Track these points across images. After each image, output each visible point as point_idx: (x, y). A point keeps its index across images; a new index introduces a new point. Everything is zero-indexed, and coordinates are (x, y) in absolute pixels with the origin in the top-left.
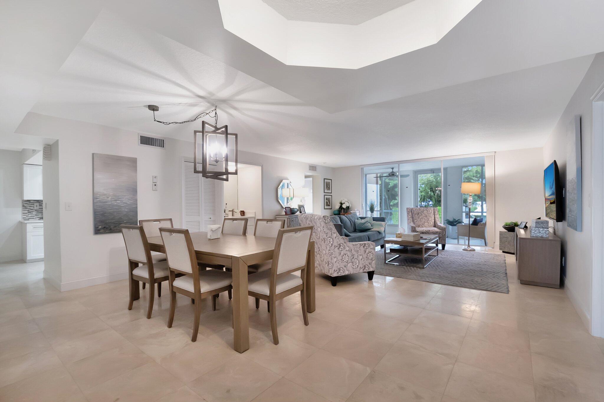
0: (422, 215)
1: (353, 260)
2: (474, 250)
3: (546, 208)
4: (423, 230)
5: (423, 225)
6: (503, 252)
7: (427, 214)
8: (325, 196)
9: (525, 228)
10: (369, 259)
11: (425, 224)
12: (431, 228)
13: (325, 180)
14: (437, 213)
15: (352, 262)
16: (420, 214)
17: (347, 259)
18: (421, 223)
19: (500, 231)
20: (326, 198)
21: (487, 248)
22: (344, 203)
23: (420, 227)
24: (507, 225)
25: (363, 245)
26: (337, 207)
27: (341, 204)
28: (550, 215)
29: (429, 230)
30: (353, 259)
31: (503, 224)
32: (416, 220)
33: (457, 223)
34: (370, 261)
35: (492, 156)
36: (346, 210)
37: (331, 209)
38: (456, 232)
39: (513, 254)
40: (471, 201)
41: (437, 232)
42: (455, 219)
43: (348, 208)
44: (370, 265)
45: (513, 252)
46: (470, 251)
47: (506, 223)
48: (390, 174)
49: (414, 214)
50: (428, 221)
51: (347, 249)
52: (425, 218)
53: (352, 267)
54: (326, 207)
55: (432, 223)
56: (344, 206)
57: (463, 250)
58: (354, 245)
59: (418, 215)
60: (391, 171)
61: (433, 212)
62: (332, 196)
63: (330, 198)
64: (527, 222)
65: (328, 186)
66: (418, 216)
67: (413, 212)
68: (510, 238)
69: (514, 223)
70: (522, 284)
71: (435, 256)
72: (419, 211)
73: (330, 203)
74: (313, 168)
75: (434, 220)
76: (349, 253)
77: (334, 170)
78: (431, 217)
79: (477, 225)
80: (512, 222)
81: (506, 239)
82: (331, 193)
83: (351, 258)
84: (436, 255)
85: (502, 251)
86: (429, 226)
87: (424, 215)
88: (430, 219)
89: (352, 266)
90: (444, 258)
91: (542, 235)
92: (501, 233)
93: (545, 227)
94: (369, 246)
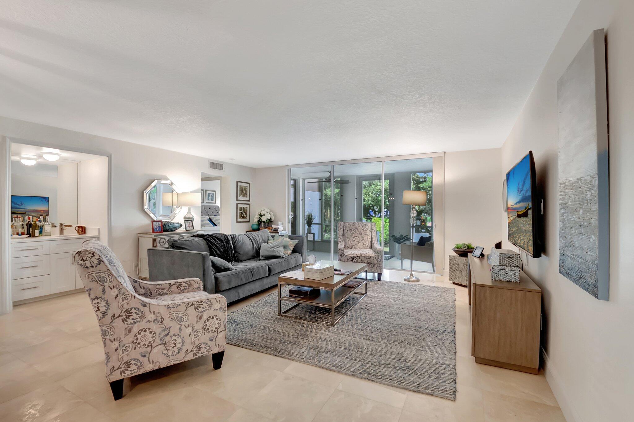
0: (355, 232)
1: (167, 339)
2: (418, 280)
3: (509, 224)
4: (353, 254)
5: (356, 246)
6: (454, 283)
7: (361, 231)
8: (238, 205)
9: (481, 257)
10: (210, 330)
11: (360, 244)
12: (365, 250)
13: (238, 183)
14: (375, 230)
15: (165, 344)
16: (353, 231)
17: (151, 339)
18: (353, 244)
19: (449, 255)
20: (241, 209)
21: (435, 275)
22: (264, 215)
23: (353, 248)
24: (458, 248)
25: (196, 306)
26: (255, 220)
27: (261, 215)
28: (516, 237)
29: (361, 254)
30: (168, 337)
31: (454, 246)
32: (348, 240)
33: (404, 240)
34: (212, 334)
35: (442, 157)
36: (267, 224)
37: (249, 222)
38: (399, 253)
39: (466, 287)
40: (415, 215)
41: (371, 257)
42: (402, 235)
43: (270, 221)
44: (213, 343)
45: (465, 285)
46: (413, 281)
47: (457, 245)
48: (328, 179)
49: (346, 230)
50: (363, 241)
51: (151, 317)
52: (359, 236)
53: (165, 354)
54: (239, 220)
55: (368, 243)
56: (264, 219)
57: (405, 280)
58: (170, 308)
59: (350, 232)
60: (329, 176)
61: (369, 229)
62: (250, 204)
63: (247, 208)
64: (484, 248)
65: (243, 191)
66: (350, 234)
67: (345, 228)
68: (462, 265)
69: (466, 245)
70: (478, 363)
71: (363, 294)
72: (353, 227)
73: (246, 214)
74: (216, 165)
75: (371, 240)
76: (155, 327)
77: (254, 171)
78: (367, 235)
79: (424, 246)
80: (465, 244)
81: (457, 266)
82: (249, 201)
83: (162, 335)
84: (365, 293)
85: (452, 282)
86: (365, 248)
87: (358, 232)
88: (366, 238)
89: (166, 352)
90: (374, 297)
91: (509, 277)
92: (451, 259)
93: (513, 265)
94: (210, 306)
